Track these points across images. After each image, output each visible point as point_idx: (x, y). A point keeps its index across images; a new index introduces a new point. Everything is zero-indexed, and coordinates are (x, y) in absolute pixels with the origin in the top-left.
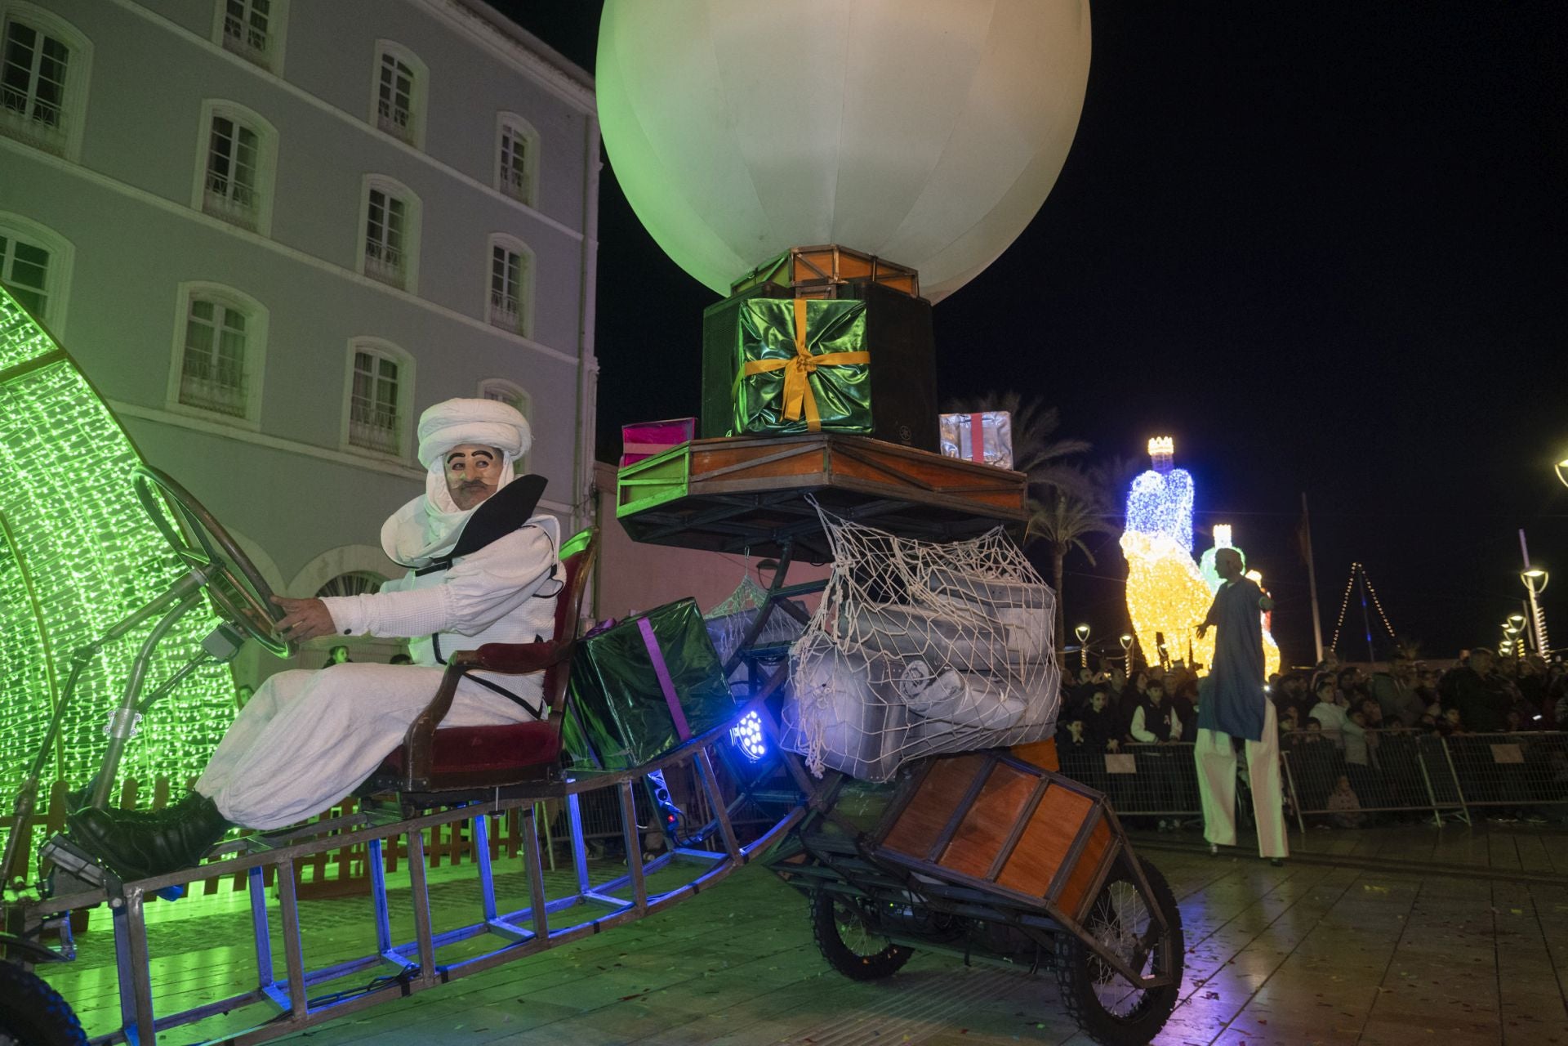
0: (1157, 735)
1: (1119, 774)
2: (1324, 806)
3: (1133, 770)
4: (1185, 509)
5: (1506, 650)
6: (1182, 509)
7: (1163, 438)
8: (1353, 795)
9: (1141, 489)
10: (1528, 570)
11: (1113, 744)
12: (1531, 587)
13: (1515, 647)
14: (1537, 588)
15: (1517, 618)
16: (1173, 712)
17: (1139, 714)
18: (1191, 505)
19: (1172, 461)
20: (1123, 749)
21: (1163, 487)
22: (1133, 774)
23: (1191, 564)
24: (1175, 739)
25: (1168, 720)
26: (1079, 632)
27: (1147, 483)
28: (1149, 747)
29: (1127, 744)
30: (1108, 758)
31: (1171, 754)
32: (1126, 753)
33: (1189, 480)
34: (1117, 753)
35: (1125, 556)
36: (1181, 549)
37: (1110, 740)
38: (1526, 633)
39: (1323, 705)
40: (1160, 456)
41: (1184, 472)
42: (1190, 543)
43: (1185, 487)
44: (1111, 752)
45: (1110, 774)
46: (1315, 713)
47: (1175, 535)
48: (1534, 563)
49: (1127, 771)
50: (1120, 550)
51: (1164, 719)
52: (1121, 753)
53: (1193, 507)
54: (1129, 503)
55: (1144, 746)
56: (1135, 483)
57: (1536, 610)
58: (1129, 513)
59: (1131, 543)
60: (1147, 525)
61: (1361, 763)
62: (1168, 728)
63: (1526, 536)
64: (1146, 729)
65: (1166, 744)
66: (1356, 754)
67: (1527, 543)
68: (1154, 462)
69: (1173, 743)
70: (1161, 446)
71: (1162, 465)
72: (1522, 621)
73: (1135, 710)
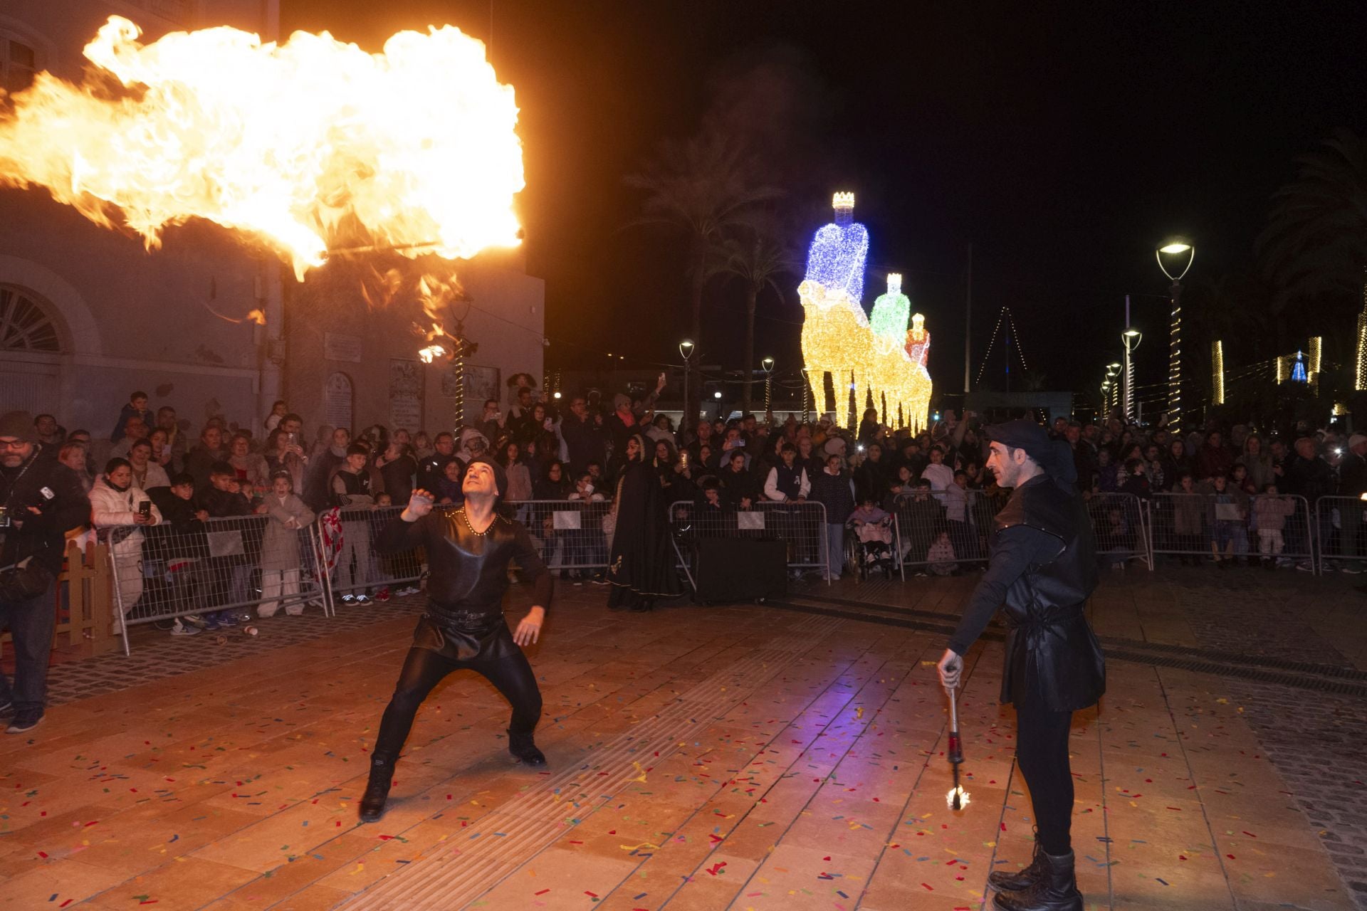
0: (787, 494)
1: (749, 530)
2: (924, 558)
3: (763, 527)
4: (859, 261)
5: (1105, 388)
6: (856, 261)
7: (846, 193)
8: (950, 548)
9: (823, 241)
10: (1127, 331)
11: (746, 502)
12: (1128, 345)
13: (1111, 387)
14: (1132, 346)
15: (1116, 365)
16: (804, 472)
17: (773, 476)
18: (864, 257)
19: (852, 215)
20: (755, 507)
21: (842, 239)
22: (762, 530)
23: (859, 312)
24: (803, 498)
25: (798, 481)
26: (765, 363)
27: (828, 234)
28: (778, 505)
29: (759, 502)
30: (741, 515)
31: (798, 512)
32: (757, 510)
33: (865, 234)
34: (750, 510)
35: (802, 303)
36: (852, 298)
37: (743, 499)
38: (1120, 379)
39: (934, 466)
40: (842, 210)
41: (860, 226)
42: (860, 293)
43: (861, 241)
44: (744, 510)
45: (741, 530)
46: (926, 475)
47: (847, 285)
48: (1133, 327)
49: (757, 528)
50: (798, 297)
51: (795, 479)
52: (753, 510)
53: (866, 259)
54: (811, 252)
55: (774, 504)
56: (818, 233)
57: (1129, 364)
58: (810, 262)
59: (808, 291)
60: (826, 274)
61: (959, 520)
62: (798, 487)
63: (1131, 301)
64: (777, 489)
65: (795, 502)
66: (955, 512)
67: (1130, 306)
68: (836, 215)
69: (800, 502)
70: (844, 200)
71: (842, 218)
72: (1119, 367)
73: (770, 470)
